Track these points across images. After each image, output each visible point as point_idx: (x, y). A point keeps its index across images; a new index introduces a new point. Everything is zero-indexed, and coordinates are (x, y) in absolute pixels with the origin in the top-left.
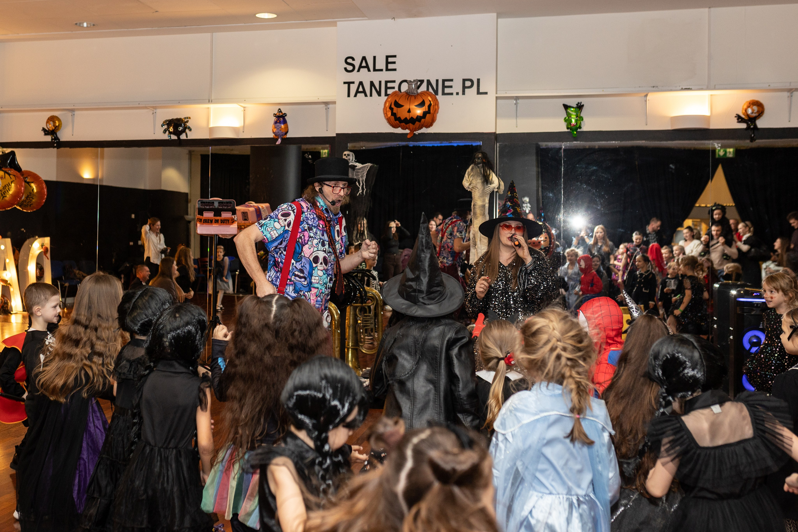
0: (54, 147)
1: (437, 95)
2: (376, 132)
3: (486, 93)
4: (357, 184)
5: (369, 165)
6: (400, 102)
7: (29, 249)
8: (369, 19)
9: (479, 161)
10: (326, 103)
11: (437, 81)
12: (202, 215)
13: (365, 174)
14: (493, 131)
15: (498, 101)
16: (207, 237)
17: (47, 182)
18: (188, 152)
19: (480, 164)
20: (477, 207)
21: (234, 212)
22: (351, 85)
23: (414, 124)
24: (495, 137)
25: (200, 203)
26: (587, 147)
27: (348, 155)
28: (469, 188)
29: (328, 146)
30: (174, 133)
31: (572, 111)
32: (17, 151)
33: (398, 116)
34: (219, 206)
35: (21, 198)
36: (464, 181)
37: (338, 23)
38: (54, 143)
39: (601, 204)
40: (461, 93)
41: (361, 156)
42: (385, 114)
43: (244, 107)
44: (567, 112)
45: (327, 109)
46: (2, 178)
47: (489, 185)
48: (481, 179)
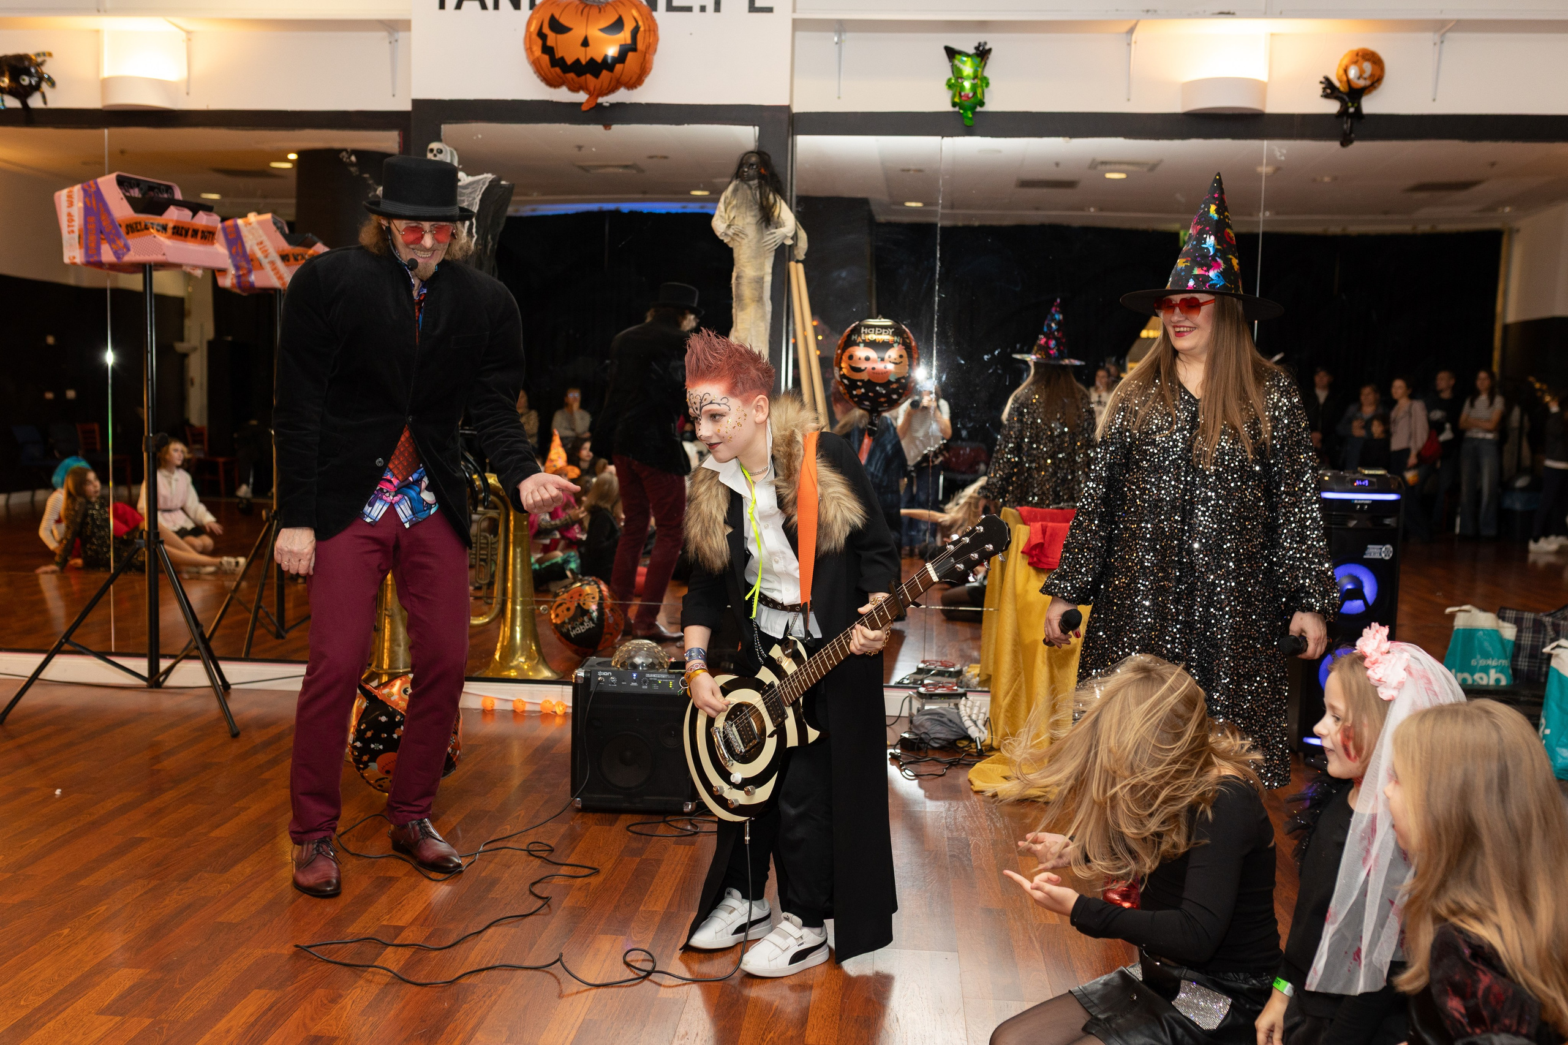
1: (655, 10)
2: (509, 97)
3: (769, 10)
5: (489, 176)
6: (564, 21)
9: (751, 172)
10: (389, 25)
13: (478, 200)
14: (784, 102)
15: (798, 34)
19: (753, 179)
20: (744, 281)
23: (597, 75)
24: (788, 118)
27: (440, 151)
28: (726, 234)
29: (394, 133)
31: (964, 62)
33: (558, 54)
36: (714, 219)
40: (710, 6)
42: (529, 50)
43: (188, 32)
44: (953, 67)
45: (393, 42)
47: (773, 231)
48: (755, 216)
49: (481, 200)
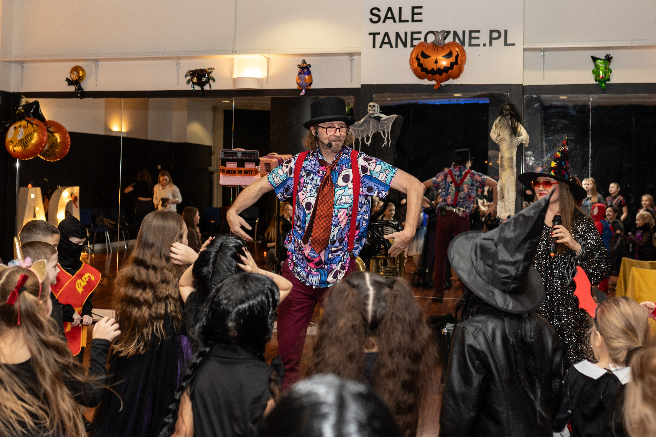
0: (78, 97)
1: (464, 46)
2: (402, 83)
3: (514, 45)
4: (383, 135)
5: (395, 115)
6: (427, 53)
7: (59, 198)
9: (507, 113)
10: (351, 55)
11: (464, 32)
12: (225, 166)
13: (390, 126)
14: (521, 83)
15: (526, 52)
16: (230, 188)
18: (211, 104)
19: (507, 115)
20: (505, 159)
21: (257, 163)
22: (377, 36)
23: (441, 74)
24: (522, 89)
25: (223, 153)
27: (374, 106)
28: (497, 140)
29: (353, 97)
30: (198, 84)
31: (600, 63)
32: (41, 101)
33: (425, 67)
34: (242, 156)
35: (44, 148)
36: (491, 133)
38: (78, 93)
40: (488, 44)
42: (412, 65)
43: (268, 58)
44: (595, 64)
45: (352, 60)
46: (24, 127)
47: (517, 138)
48: (509, 131)
49: (392, 126)
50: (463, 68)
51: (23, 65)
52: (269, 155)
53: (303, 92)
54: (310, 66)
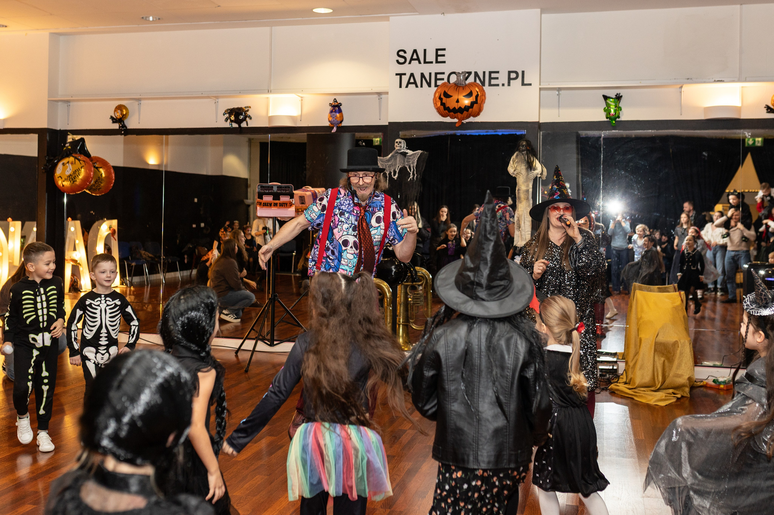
0: (121, 134)
1: (484, 86)
2: (427, 121)
3: (530, 85)
4: (408, 170)
5: (420, 151)
6: (449, 93)
7: (98, 230)
8: (420, 14)
9: (523, 148)
10: (379, 94)
11: (484, 73)
12: (262, 199)
13: (416, 161)
14: (537, 120)
15: (542, 92)
17: (115, 168)
18: (247, 139)
19: (524, 151)
20: (521, 192)
21: (292, 196)
22: (403, 76)
23: (462, 113)
24: (538, 126)
25: (259, 187)
26: (625, 136)
27: (400, 142)
28: (514, 174)
29: (380, 134)
30: (235, 121)
31: (611, 101)
32: (87, 138)
33: (447, 105)
34: (278, 190)
35: (90, 183)
36: (509, 167)
37: (391, 18)
38: (122, 130)
39: (638, 190)
40: (506, 84)
41: (412, 144)
42: (435, 104)
43: (302, 97)
44: (606, 102)
45: (380, 99)
46: (72, 163)
47: (532, 171)
48: (525, 166)
50: (483, 107)
51: (69, 104)
52: (303, 188)
53: (335, 129)
54: (341, 104)
